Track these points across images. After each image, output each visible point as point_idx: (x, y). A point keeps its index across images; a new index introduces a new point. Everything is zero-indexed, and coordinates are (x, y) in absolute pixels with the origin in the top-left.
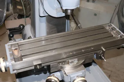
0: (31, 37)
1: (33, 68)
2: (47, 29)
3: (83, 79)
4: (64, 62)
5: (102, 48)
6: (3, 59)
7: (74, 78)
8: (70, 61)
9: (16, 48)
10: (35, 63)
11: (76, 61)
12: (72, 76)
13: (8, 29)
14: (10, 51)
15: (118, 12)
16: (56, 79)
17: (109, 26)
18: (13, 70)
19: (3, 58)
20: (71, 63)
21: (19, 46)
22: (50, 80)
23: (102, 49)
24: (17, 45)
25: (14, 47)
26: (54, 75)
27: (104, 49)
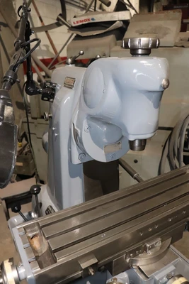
0: (51, 207)
4: (137, 249)
6: (11, 263)
8: (148, 245)
12: (158, 278)
13: (3, 199)
14: (24, 244)
19: (11, 260)
20: (150, 249)
21: (40, 228)
24: (36, 228)
25: (32, 232)
26: (116, 279)
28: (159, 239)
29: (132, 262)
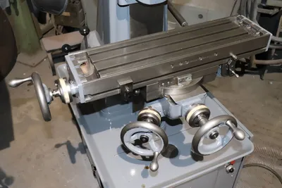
1: (118, 91)
2: (131, 30)
3: (203, 107)
4: (169, 80)
5: (231, 54)
6: (65, 80)
7: (187, 109)
8: (179, 79)
9: (83, 61)
10: (122, 83)
11: (189, 79)
12: (183, 105)
13: (49, 52)
15: (240, 9)
16: (156, 113)
17: (238, 19)
18: (85, 96)
19: (64, 78)
20: (181, 82)
22: (145, 115)
23: (232, 57)
24: (85, 57)
26: (151, 106)
27: (234, 56)
28: (190, 75)
29: (165, 90)
